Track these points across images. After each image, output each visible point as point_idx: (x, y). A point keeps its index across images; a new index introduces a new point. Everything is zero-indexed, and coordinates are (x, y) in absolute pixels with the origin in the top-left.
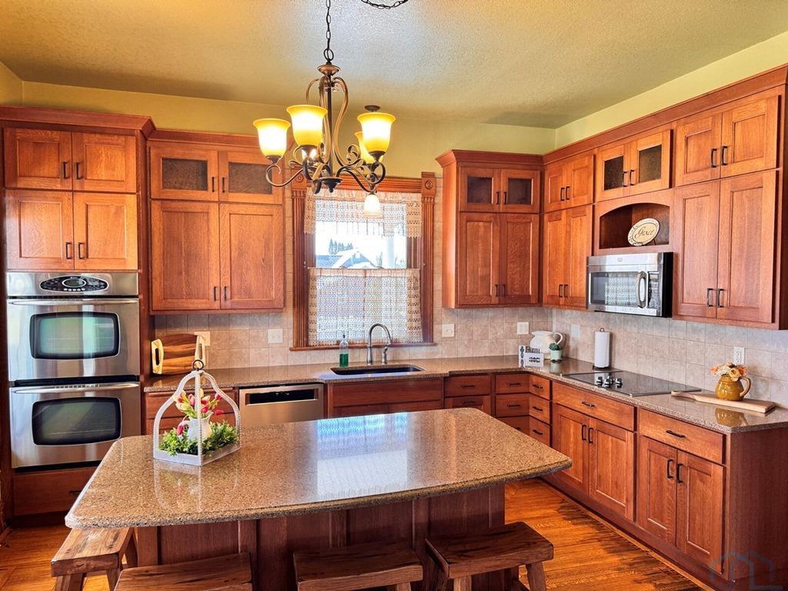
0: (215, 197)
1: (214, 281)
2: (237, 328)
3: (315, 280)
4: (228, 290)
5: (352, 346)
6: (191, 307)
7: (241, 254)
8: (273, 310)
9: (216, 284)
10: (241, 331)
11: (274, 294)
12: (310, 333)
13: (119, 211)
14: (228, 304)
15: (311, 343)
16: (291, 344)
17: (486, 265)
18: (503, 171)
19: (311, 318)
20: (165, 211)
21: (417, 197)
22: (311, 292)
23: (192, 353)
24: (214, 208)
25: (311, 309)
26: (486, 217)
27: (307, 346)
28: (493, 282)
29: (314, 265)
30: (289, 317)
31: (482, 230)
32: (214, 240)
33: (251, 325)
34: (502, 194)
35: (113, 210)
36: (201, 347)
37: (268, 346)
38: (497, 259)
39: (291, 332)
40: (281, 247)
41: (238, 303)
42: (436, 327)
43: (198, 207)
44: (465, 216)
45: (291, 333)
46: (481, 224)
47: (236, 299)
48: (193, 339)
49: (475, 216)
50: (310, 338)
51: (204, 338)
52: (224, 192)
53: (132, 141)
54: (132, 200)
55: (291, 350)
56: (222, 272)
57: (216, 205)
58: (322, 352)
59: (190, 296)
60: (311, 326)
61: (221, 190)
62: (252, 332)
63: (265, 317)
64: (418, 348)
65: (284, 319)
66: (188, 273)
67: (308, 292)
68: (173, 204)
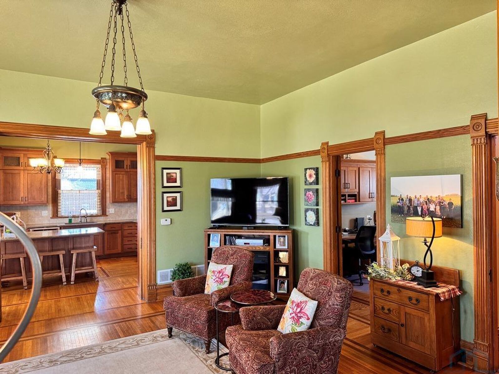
0: (22, 168)
1: (22, 195)
2: (30, 211)
3: (60, 194)
4: (27, 198)
5: (74, 217)
6: (14, 203)
7: (31, 186)
8: (43, 205)
9: (23, 196)
10: (32, 212)
11: (44, 199)
12: (59, 213)
14: (27, 202)
15: (59, 216)
16: (51, 216)
17: (123, 188)
18: (128, 158)
19: (59, 207)
21: (99, 166)
22: (59, 198)
24: (22, 172)
25: (59, 204)
26: (122, 173)
27: (57, 216)
28: (126, 194)
29: (60, 189)
30: (50, 207)
31: (121, 177)
32: (22, 182)
33: (36, 210)
34: (128, 166)
37: (42, 217)
38: (127, 186)
39: (51, 212)
40: (46, 184)
41: (30, 202)
42: (107, 210)
43: (17, 172)
44: (115, 173)
46: (121, 175)
47: (29, 201)
49: (119, 173)
50: (58, 214)
51: (18, 214)
52: (25, 166)
55: (51, 218)
56: (25, 192)
57: (23, 171)
58: (63, 219)
59: (13, 200)
60: (59, 210)
61: (24, 166)
62: (37, 212)
63: (41, 207)
64: (100, 217)
65: (48, 207)
66: (12, 192)
67: (57, 198)
68: (7, 171)
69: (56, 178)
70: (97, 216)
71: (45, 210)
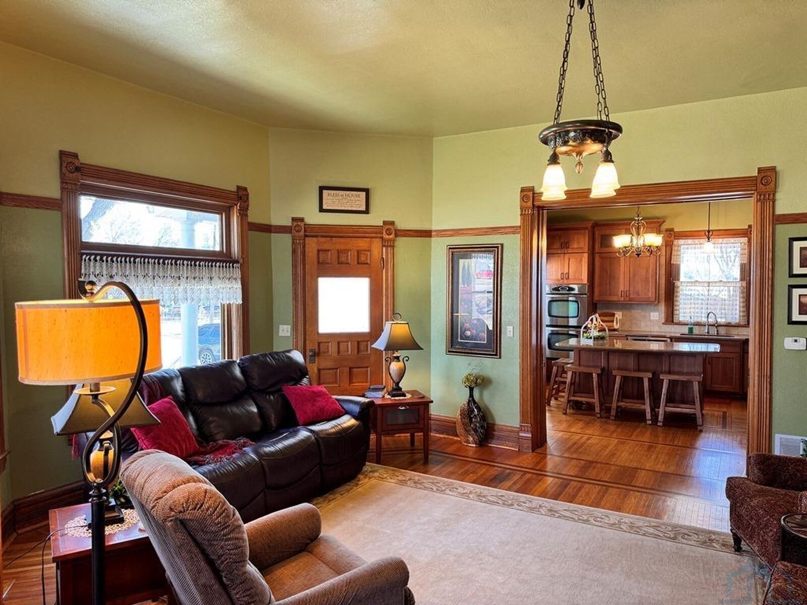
1: (622, 288)
2: (635, 311)
3: (678, 287)
4: (628, 292)
5: (698, 324)
6: (611, 299)
7: (634, 275)
8: (651, 303)
9: (623, 290)
10: (637, 313)
11: (651, 294)
12: (675, 316)
13: (581, 260)
14: (628, 298)
15: (675, 321)
16: (663, 321)
19: (675, 308)
20: (601, 257)
21: (744, 240)
22: (675, 294)
23: (613, 321)
25: (675, 303)
27: (673, 322)
29: (678, 280)
30: (662, 307)
32: (622, 269)
33: (642, 310)
35: (579, 260)
36: (617, 318)
37: (650, 321)
40: (654, 271)
41: (633, 298)
43: (615, 255)
45: (663, 315)
47: (631, 296)
48: (613, 315)
50: (674, 318)
51: (619, 315)
53: (587, 231)
54: (586, 255)
55: (663, 324)
56: (625, 284)
58: (681, 326)
59: (610, 295)
60: (675, 312)
62: (643, 314)
63: (649, 306)
64: (744, 328)
65: (660, 307)
66: (610, 284)
67: (673, 294)
68: (605, 254)
69: (672, 262)
70: (737, 326)
71: (655, 311)
